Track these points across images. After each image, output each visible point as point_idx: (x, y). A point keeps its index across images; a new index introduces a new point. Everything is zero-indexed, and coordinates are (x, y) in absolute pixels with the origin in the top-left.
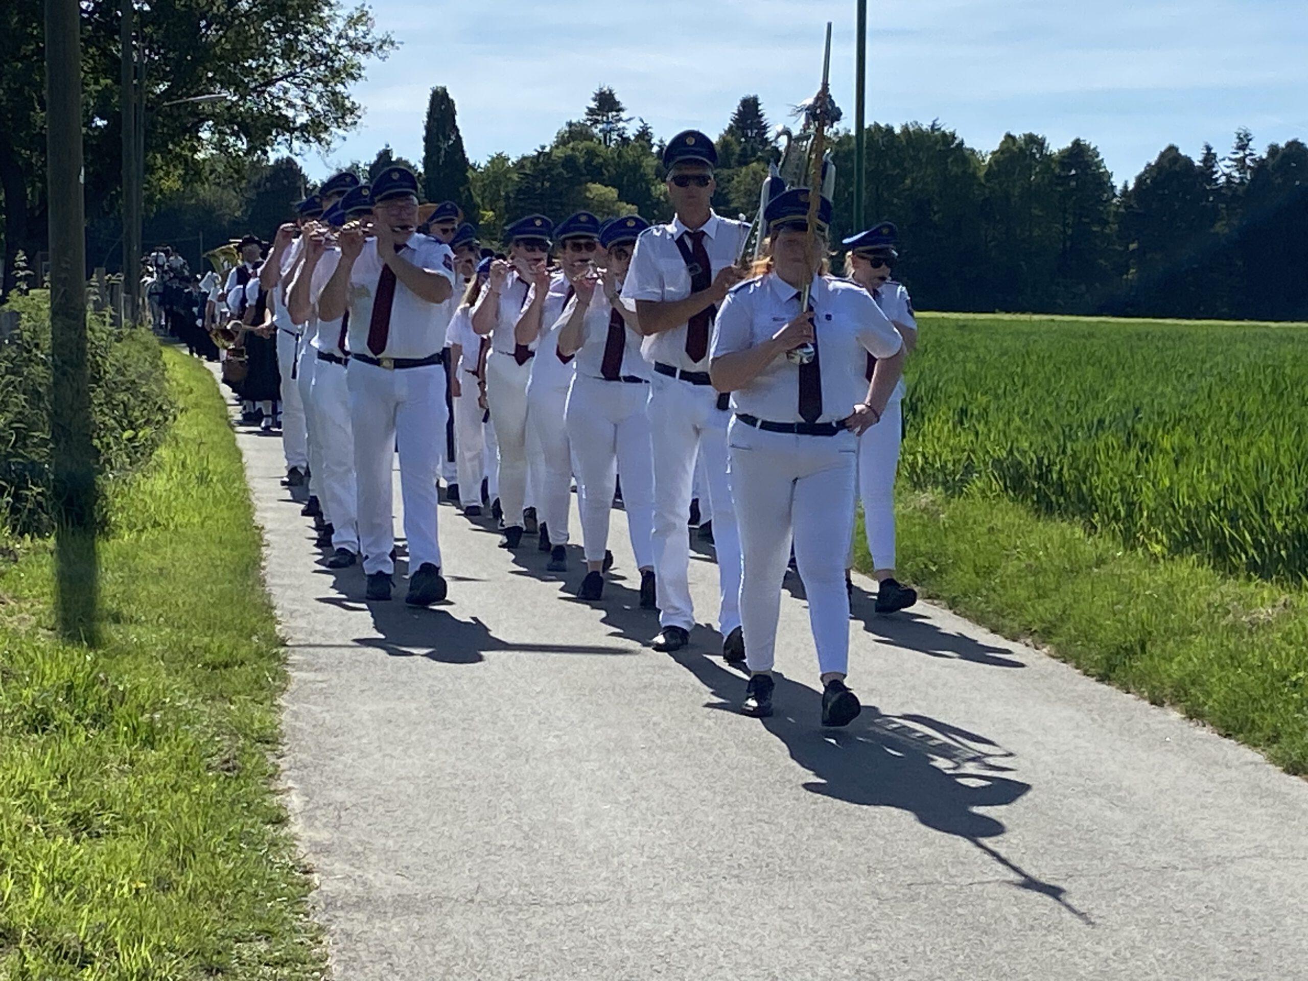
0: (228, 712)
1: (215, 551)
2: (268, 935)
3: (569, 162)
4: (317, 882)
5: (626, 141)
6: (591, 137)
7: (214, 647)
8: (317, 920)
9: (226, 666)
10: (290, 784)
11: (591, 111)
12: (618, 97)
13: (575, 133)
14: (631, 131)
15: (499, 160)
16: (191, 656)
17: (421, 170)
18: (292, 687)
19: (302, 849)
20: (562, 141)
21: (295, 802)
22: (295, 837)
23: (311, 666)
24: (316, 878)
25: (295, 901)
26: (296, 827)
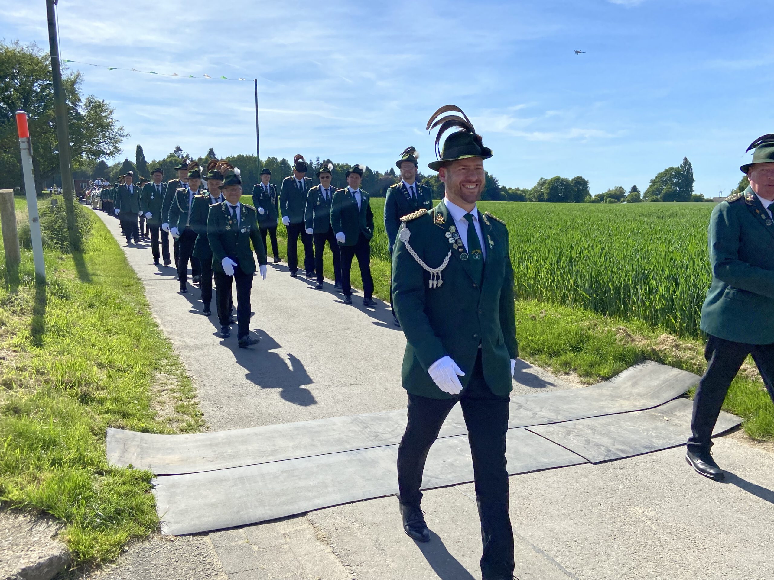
0: (133, 298)
1: (115, 256)
2: (166, 358)
3: (171, 162)
4: (173, 342)
5: (183, 157)
6: (175, 157)
7: (125, 281)
8: (176, 352)
9: (129, 286)
10: (156, 316)
11: (175, 151)
12: (181, 148)
13: (172, 156)
14: (184, 155)
15: (154, 161)
16: (119, 284)
17: (135, 163)
18: (147, 291)
19: (166, 334)
20: (169, 157)
21: (158, 321)
22: (162, 330)
23: (149, 285)
24: (172, 341)
25: (170, 348)
26: (161, 327)
